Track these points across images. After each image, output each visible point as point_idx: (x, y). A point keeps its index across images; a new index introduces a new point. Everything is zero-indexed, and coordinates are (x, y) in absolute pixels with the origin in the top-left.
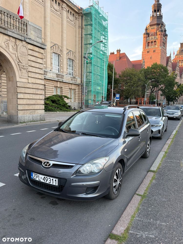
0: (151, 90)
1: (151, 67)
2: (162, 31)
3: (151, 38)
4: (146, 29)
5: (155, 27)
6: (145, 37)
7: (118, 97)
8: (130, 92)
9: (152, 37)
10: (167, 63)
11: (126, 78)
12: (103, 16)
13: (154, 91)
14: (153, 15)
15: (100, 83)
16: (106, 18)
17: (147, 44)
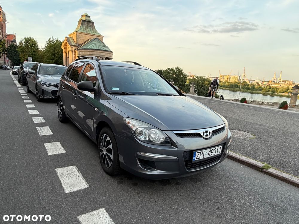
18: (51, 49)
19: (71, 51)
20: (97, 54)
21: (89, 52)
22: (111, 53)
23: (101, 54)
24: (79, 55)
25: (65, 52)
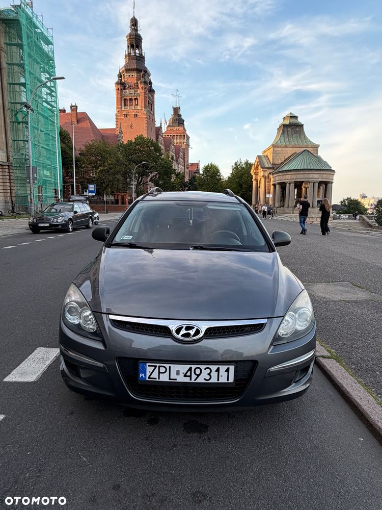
0: (138, 180)
1: (135, 142)
2: (145, 83)
3: (129, 93)
4: (120, 76)
5: (135, 74)
6: (118, 89)
7: (93, 189)
8: (104, 183)
9: (131, 90)
10: (157, 138)
11: (94, 158)
12: (42, 33)
13: (142, 182)
14: (129, 53)
15: (48, 163)
16: (50, 38)
17: (123, 102)
18: (236, 177)
19: (263, 176)
20: (304, 177)
21: (290, 176)
22: (331, 173)
23: (311, 176)
24: (274, 183)
25: (255, 179)
